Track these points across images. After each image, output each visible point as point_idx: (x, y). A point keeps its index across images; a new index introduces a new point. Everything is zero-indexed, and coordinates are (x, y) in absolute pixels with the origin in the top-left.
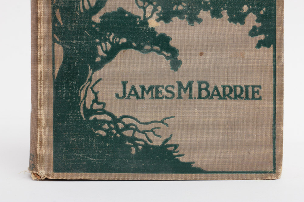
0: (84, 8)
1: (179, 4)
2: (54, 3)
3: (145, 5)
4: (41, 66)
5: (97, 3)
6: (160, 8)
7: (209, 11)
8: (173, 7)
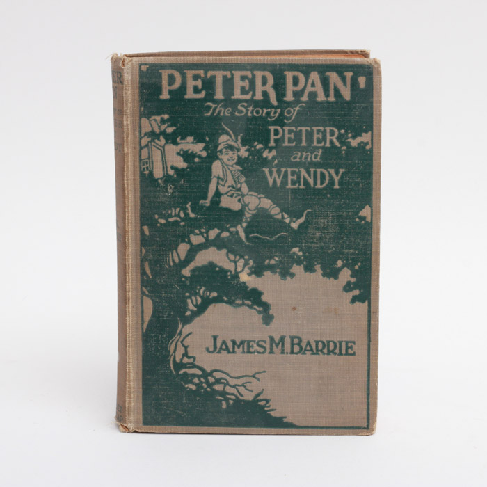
0: (173, 261)
1: (271, 258)
2: (143, 255)
3: (237, 259)
4: (130, 320)
5: (187, 256)
6: (251, 262)
7: (302, 266)
8: (265, 261)
